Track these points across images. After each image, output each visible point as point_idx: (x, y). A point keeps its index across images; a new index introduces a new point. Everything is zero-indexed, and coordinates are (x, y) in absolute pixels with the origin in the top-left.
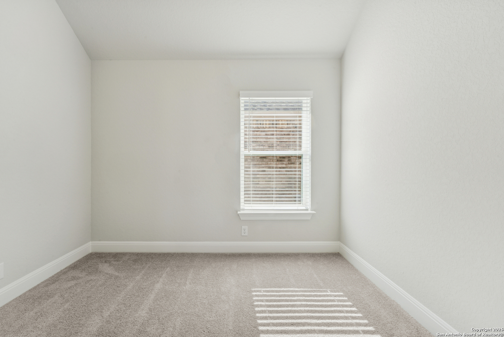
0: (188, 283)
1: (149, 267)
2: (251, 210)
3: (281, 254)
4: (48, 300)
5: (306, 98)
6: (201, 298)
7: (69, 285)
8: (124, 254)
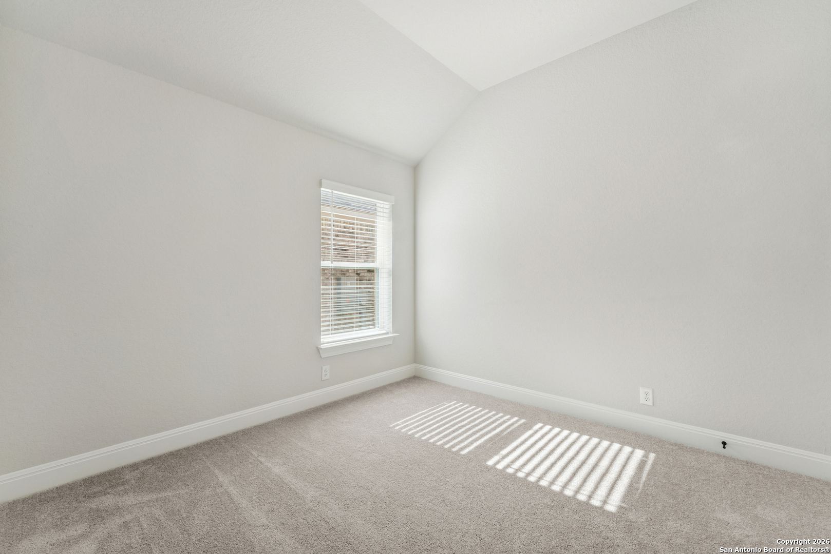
2: (333, 342)
3: (369, 391)
5: (382, 202)
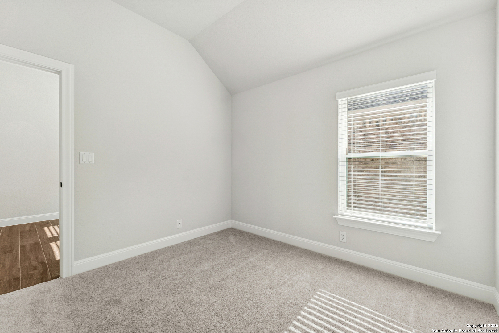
0: (272, 265)
1: (256, 246)
2: (351, 216)
4: (197, 246)
6: (272, 278)
7: (209, 242)
8: (246, 233)
